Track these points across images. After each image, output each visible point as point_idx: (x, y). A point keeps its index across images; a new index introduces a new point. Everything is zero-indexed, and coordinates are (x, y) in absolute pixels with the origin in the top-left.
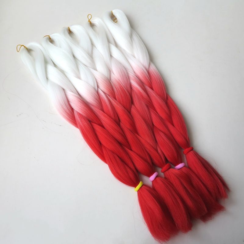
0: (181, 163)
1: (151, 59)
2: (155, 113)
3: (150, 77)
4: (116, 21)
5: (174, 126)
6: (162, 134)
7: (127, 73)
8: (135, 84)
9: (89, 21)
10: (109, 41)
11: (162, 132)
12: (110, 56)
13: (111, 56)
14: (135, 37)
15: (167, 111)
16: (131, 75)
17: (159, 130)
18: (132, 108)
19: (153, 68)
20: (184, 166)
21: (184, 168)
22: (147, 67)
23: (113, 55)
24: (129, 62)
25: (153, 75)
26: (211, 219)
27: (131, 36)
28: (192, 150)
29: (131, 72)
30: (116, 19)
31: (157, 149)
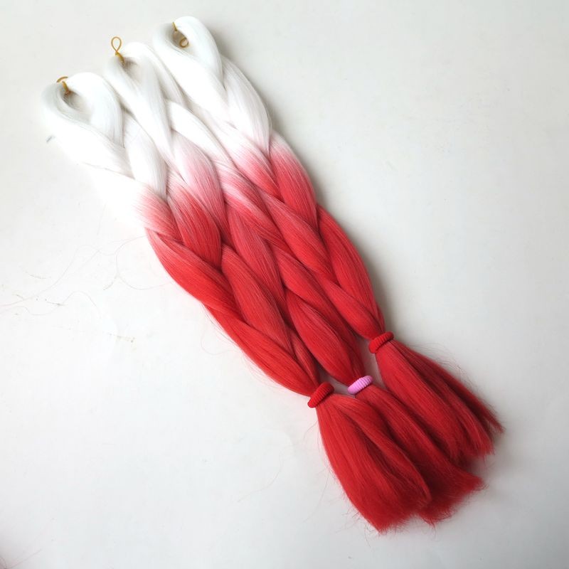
0: (363, 376)
1: (276, 124)
2: (287, 258)
3: (273, 171)
4: (184, 44)
5: (339, 285)
6: (307, 309)
7: (215, 168)
8: (234, 193)
9: (117, 53)
10: (165, 96)
11: (308, 303)
12: (169, 130)
13: (172, 130)
14: (233, 78)
15: (317, 249)
16: (225, 170)
17: (299, 300)
18: (223, 256)
19: (280, 147)
20: (370, 384)
21: (370, 387)
22: (265, 145)
23: (177, 128)
24: (218, 140)
25: (279, 164)
26: (450, 516)
27: (222, 76)
28: (389, 340)
29: (225, 164)
30: (185, 38)
31: (294, 351)
